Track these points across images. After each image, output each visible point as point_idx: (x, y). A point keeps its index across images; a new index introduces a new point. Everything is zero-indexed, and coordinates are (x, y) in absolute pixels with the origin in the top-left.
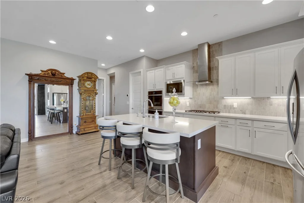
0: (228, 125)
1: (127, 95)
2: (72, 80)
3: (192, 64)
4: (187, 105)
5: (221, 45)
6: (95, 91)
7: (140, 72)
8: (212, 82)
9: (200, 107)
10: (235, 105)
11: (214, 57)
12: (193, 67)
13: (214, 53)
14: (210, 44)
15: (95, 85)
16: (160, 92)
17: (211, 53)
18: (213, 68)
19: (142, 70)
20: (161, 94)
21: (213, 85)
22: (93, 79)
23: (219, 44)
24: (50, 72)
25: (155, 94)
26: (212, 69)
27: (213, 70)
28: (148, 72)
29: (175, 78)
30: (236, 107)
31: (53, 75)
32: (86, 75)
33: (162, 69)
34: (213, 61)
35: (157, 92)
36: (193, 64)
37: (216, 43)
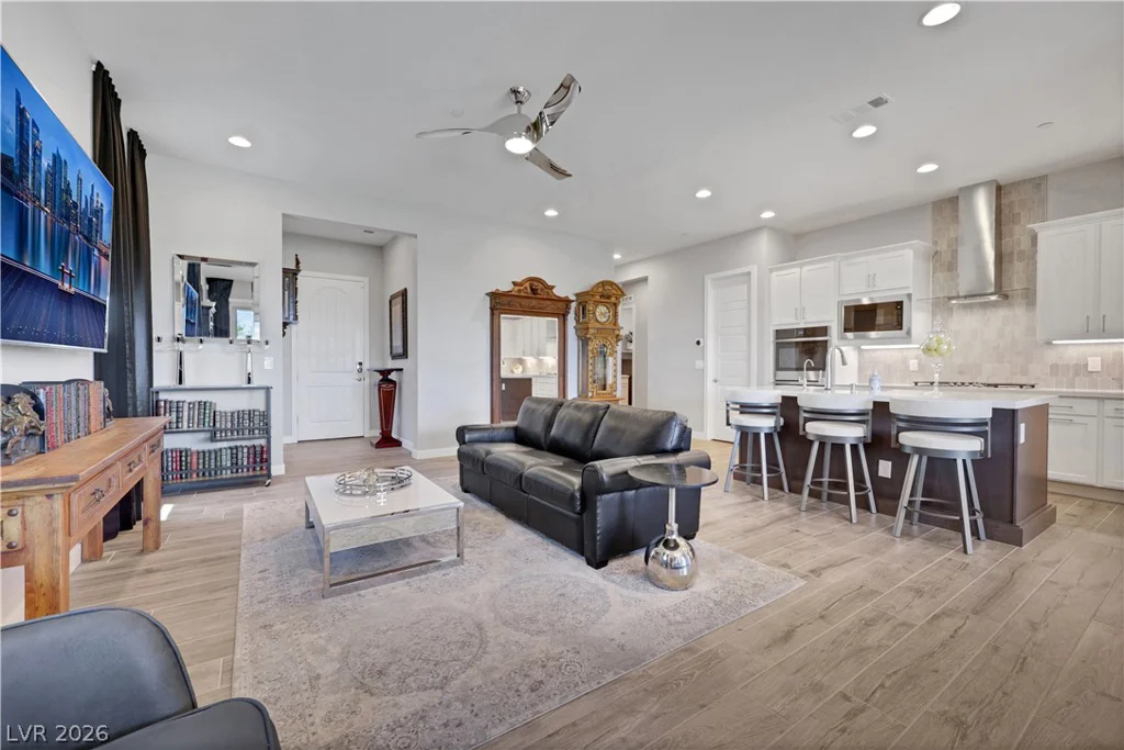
0: (1072, 418)
1: (698, 343)
2: (567, 302)
3: (929, 244)
4: (911, 369)
5: (1043, 187)
6: (617, 332)
7: (749, 274)
8: (1006, 297)
9: (961, 373)
10: (1094, 364)
11: (1015, 219)
12: (936, 253)
13: (1017, 210)
14: (1002, 183)
15: (616, 315)
16: (824, 331)
17: (1005, 211)
18: (1012, 253)
19: (754, 270)
20: (826, 335)
21: (1011, 305)
22: (613, 299)
23: (1037, 183)
24: (527, 285)
25: (805, 336)
26: (1005, 259)
27: (1011, 262)
28: (774, 274)
29: (876, 289)
30: (1099, 369)
31: (534, 291)
32: (600, 290)
33: (831, 264)
34: (1011, 235)
35: (808, 332)
36: (935, 243)
37: (1024, 181)
